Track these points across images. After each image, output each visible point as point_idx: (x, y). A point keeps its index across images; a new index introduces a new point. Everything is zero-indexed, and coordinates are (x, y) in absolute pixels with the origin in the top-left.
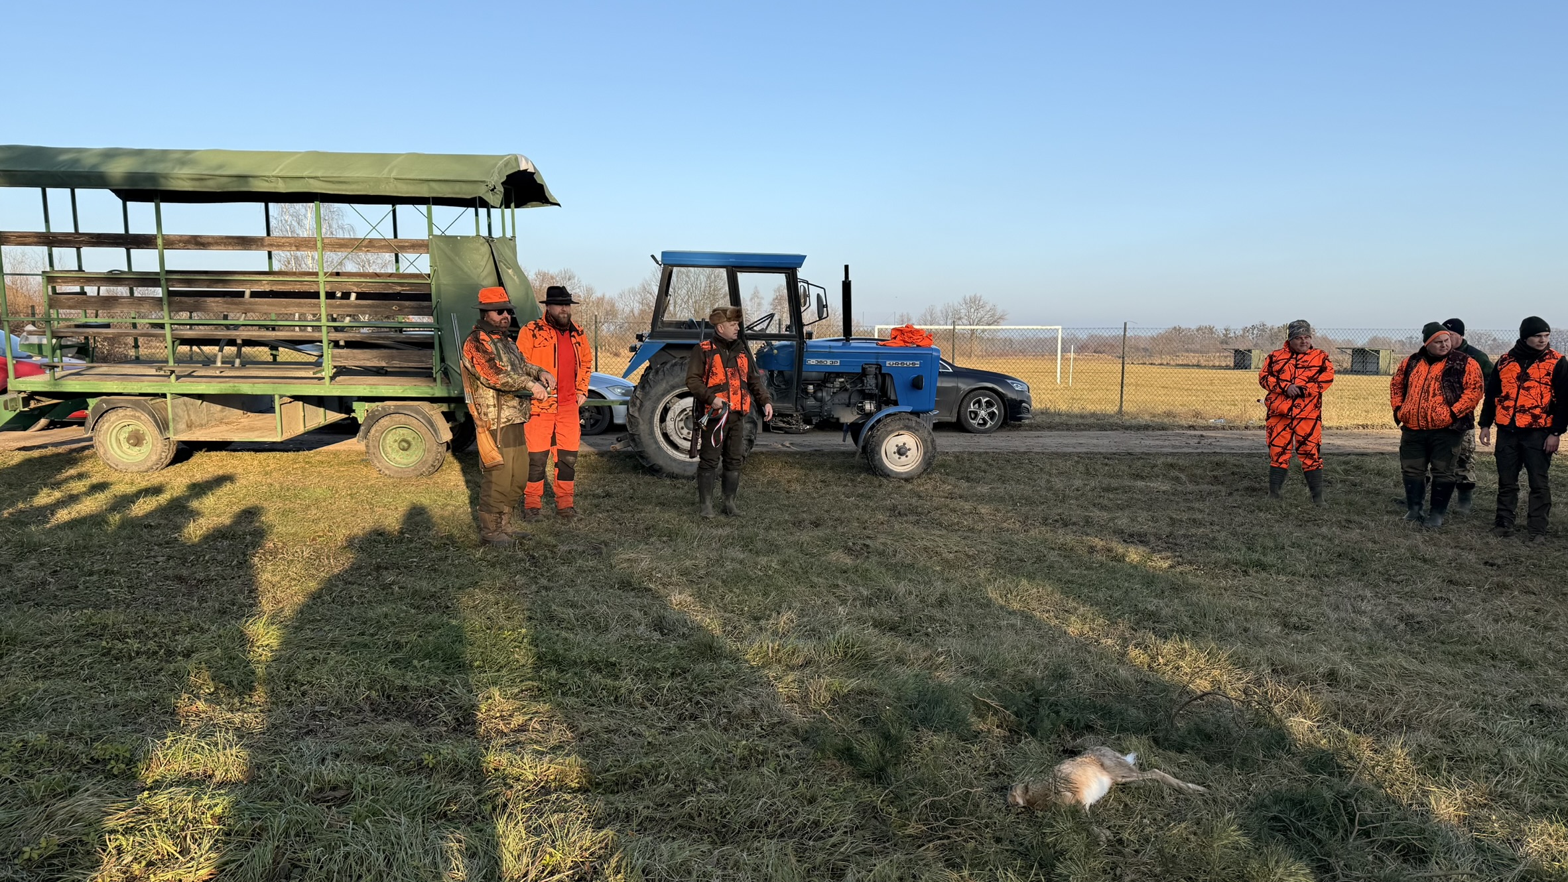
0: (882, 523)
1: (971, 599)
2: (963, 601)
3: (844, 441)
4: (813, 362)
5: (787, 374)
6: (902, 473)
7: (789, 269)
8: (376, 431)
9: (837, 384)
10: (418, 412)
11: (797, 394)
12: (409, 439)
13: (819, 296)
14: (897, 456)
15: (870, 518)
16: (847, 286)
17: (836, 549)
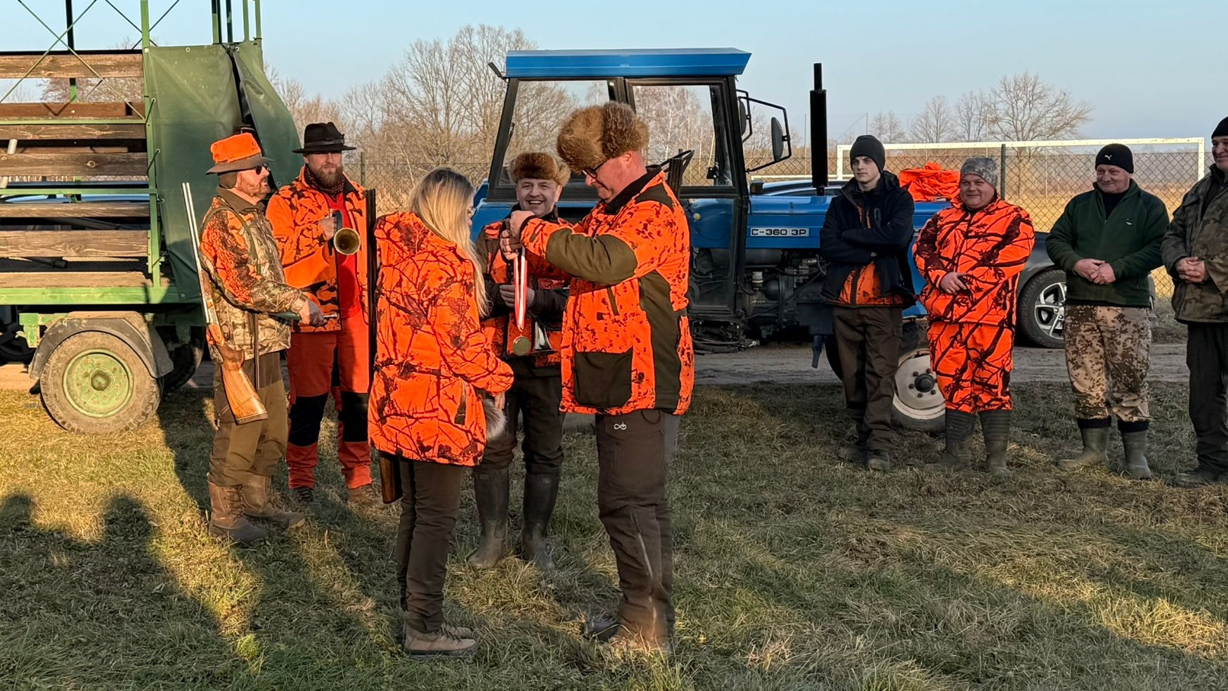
0: (902, 507)
1: (1073, 630)
2: (1059, 632)
3: (815, 365)
4: (762, 231)
5: (718, 253)
6: (925, 422)
7: (722, 77)
8: (59, 359)
9: (804, 269)
10: (122, 328)
11: (737, 287)
12: (107, 371)
13: (774, 120)
14: (915, 392)
15: (880, 499)
16: (818, 100)
17: (830, 549)
